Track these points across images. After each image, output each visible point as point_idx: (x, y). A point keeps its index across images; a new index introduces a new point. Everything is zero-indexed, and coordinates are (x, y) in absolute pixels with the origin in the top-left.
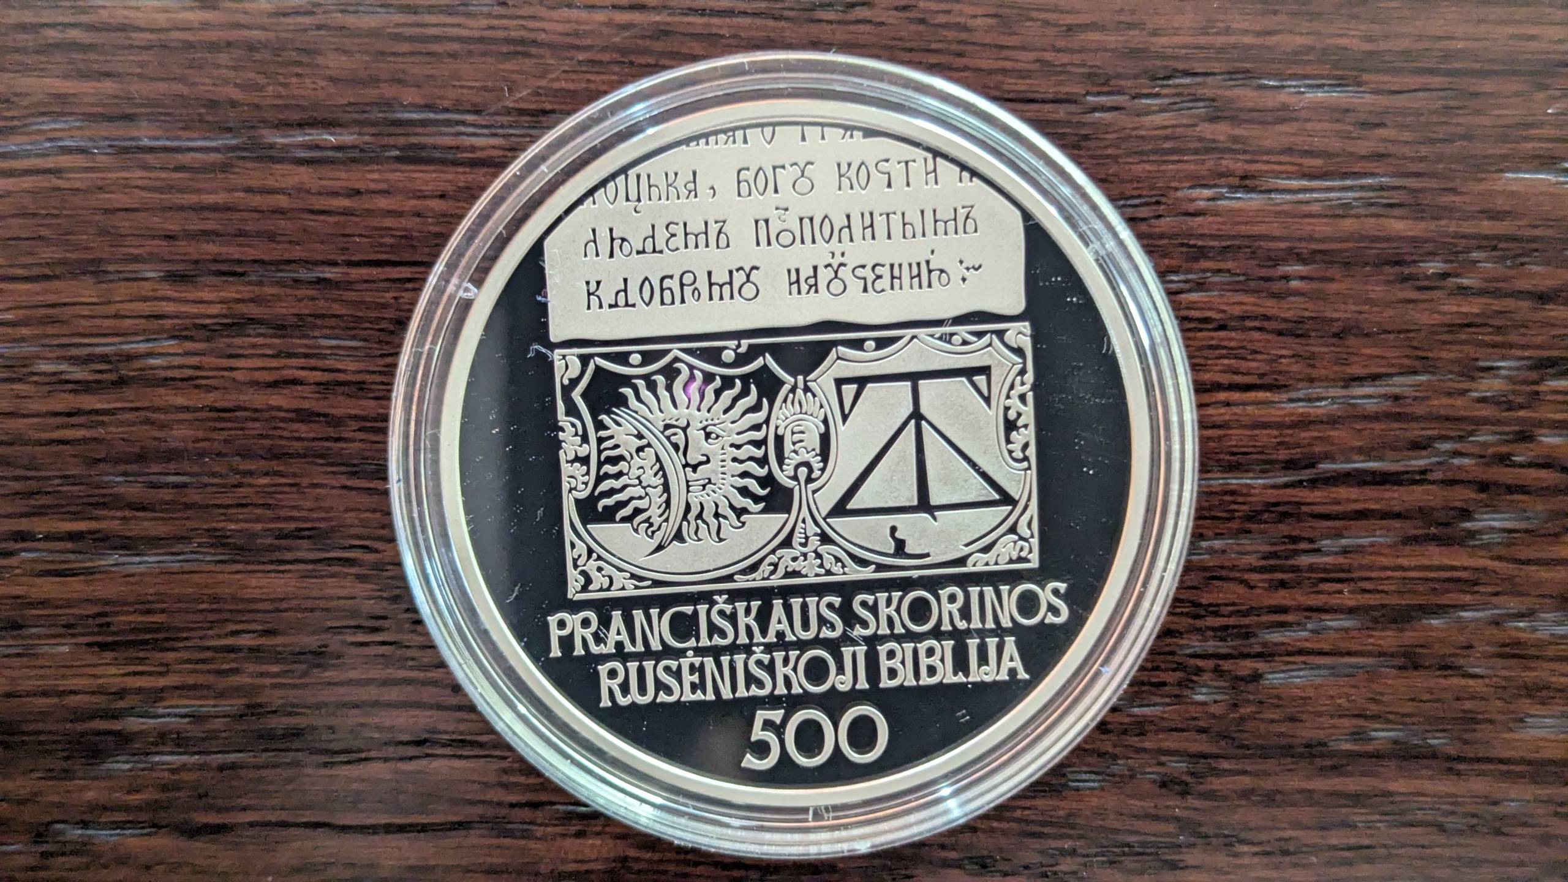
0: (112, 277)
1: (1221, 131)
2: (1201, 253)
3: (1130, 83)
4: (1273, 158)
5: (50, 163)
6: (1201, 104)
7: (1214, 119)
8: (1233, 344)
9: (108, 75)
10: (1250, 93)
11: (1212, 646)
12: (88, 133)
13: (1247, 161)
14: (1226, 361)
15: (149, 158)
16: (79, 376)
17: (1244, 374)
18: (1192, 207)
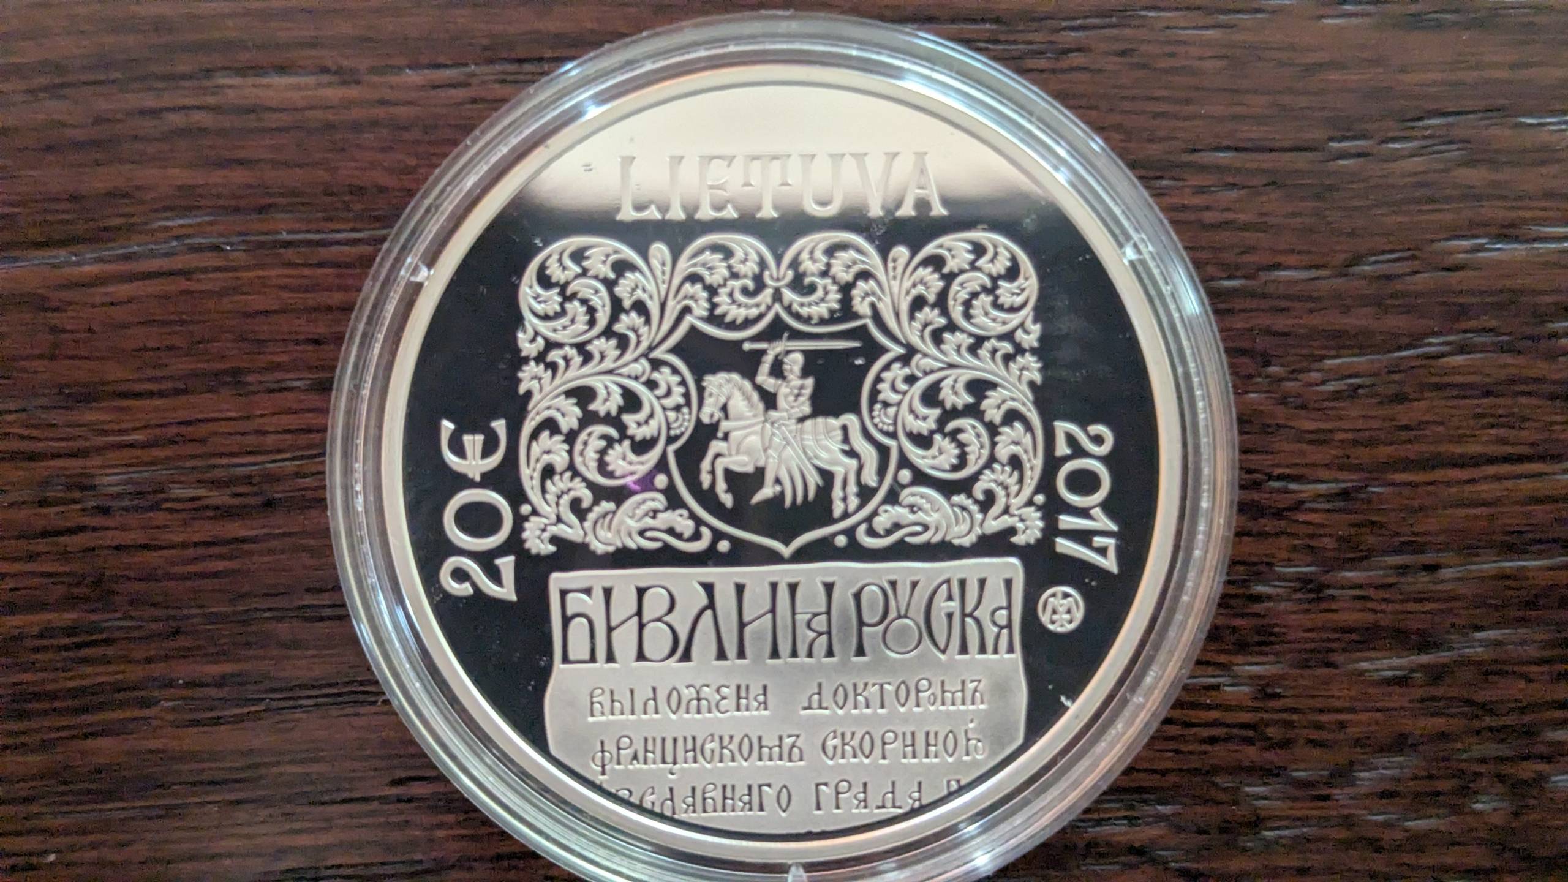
0: (252, 388)
1: (1476, 176)
2: (1463, 311)
3: (1375, 126)
4: (1534, 204)
5: (178, 263)
6: (1454, 147)
7: (1470, 163)
8: (1500, 412)
9: (241, 162)
10: (1508, 132)
11: (1492, 749)
12: (220, 228)
13: (1505, 208)
14: (1493, 431)
15: (289, 254)
16: (218, 501)
17: (1513, 444)
18: (1450, 261)
